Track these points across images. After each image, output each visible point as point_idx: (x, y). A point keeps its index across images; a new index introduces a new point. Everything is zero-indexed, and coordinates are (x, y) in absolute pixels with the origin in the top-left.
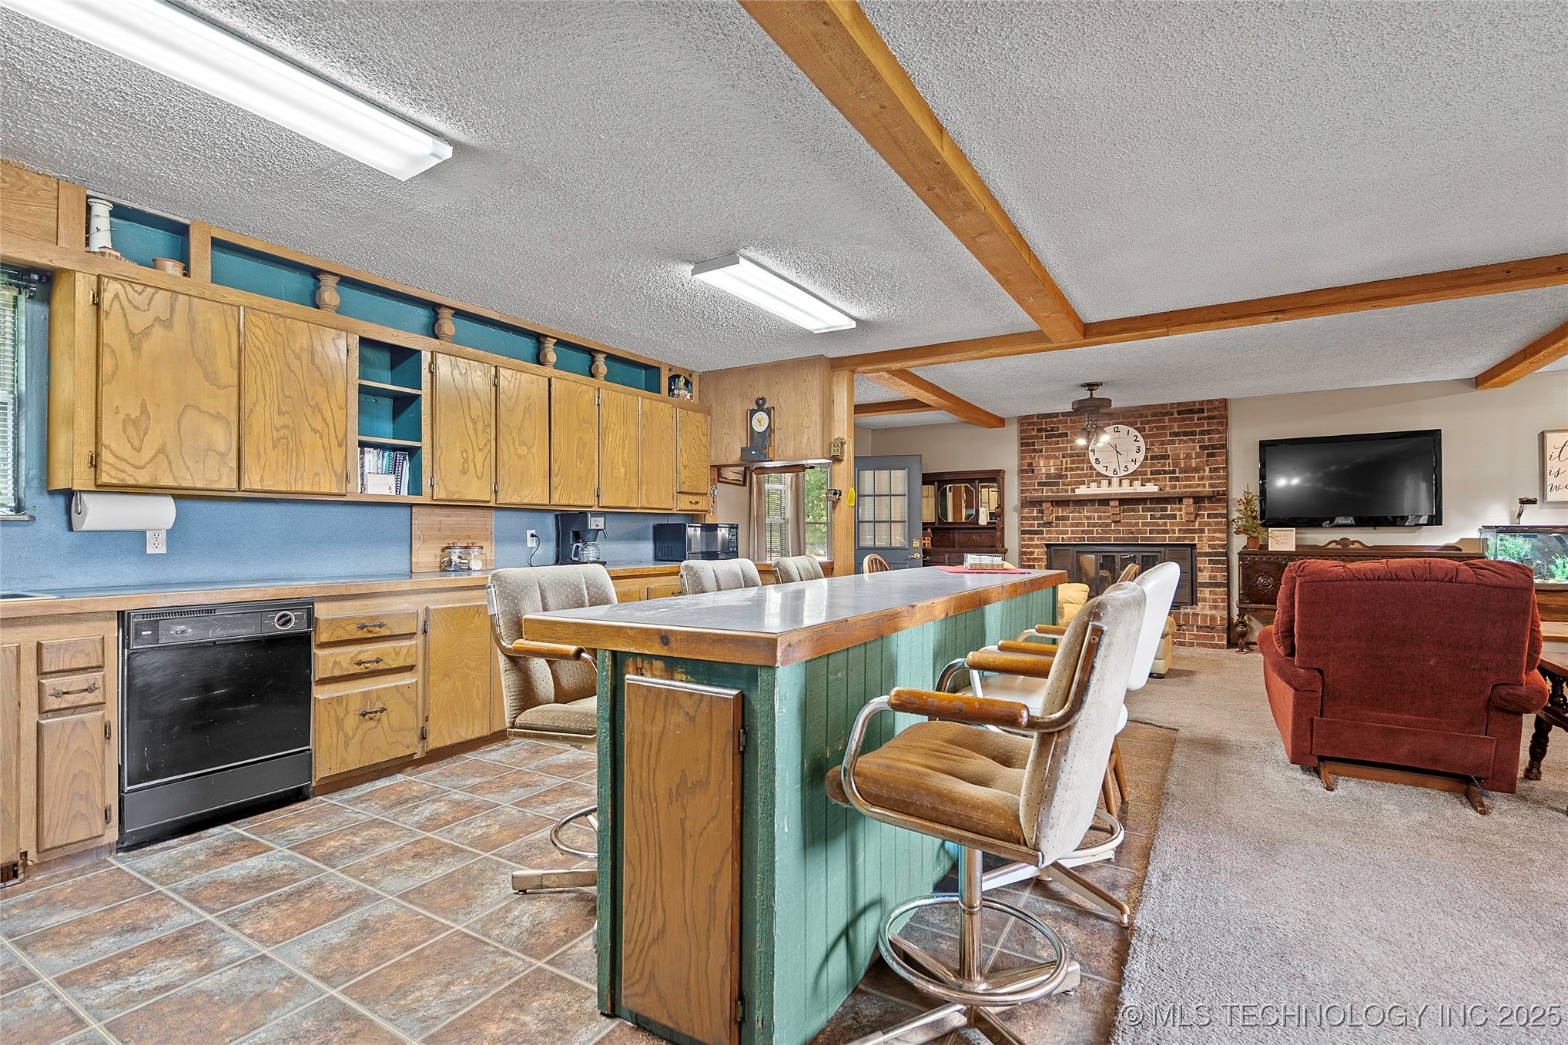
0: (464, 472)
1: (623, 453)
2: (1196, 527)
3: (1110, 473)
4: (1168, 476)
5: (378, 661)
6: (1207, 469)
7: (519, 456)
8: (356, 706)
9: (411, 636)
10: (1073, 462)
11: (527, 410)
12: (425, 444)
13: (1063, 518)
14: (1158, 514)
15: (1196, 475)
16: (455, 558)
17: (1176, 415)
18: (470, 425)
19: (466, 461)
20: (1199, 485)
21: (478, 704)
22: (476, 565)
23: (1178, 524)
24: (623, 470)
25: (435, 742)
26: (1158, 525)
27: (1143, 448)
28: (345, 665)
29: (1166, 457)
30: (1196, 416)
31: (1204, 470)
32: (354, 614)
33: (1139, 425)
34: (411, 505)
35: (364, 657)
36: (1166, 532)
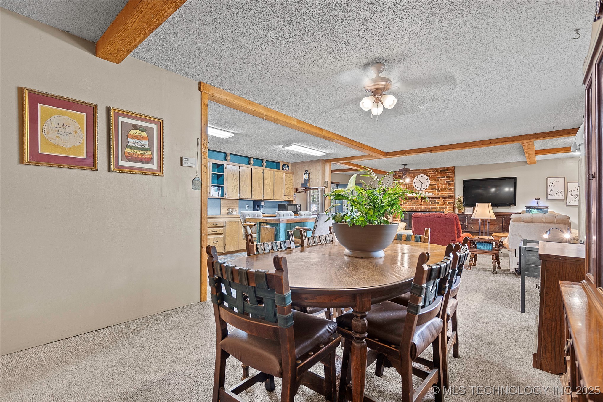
0: (232, 191)
1: (270, 185)
2: (444, 206)
3: (419, 189)
4: (436, 190)
5: (216, 232)
6: (448, 188)
7: (245, 187)
8: (212, 240)
9: (222, 227)
10: (409, 186)
11: (246, 176)
12: (224, 185)
13: (405, 203)
14: (433, 202)
15: (445, 190)
16: (230, 211)
17: (439, 172)
18: (234, 181)
19: (233, 189)
20: (445, 193)
21: (236, 243)
22: (235, 213)
23: (439, 205)
24: (269, 190)
25: (227, 250)
26: (433, 206)
27: (429, 182)
28: (211, 232)
29: (435, 185)
30: (445, 172)
31: (447, 189)
32: (212, 221)
33: (428, 175)
34: (221, 199)
35: (214, 231)
36: (435, 208)
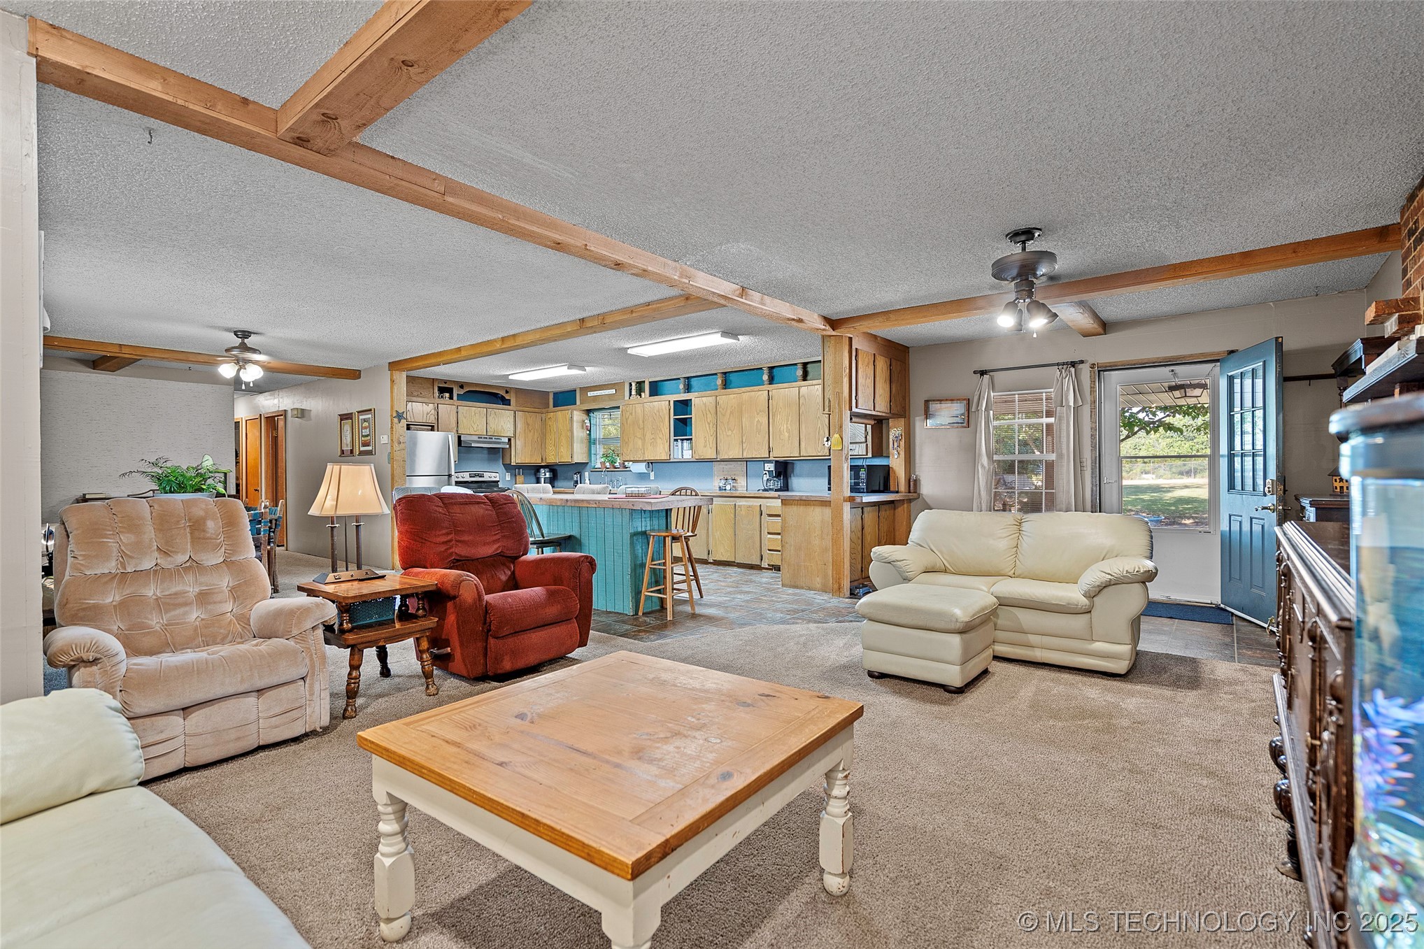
0: (705, 446)
7: (728, 436)
12: (693, 437)
16: (721, 484)
18: (707, 425)
19: (706, 441)
